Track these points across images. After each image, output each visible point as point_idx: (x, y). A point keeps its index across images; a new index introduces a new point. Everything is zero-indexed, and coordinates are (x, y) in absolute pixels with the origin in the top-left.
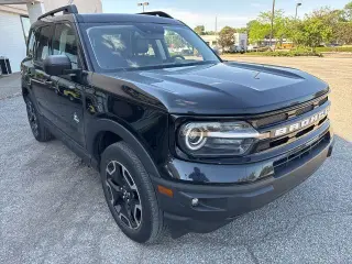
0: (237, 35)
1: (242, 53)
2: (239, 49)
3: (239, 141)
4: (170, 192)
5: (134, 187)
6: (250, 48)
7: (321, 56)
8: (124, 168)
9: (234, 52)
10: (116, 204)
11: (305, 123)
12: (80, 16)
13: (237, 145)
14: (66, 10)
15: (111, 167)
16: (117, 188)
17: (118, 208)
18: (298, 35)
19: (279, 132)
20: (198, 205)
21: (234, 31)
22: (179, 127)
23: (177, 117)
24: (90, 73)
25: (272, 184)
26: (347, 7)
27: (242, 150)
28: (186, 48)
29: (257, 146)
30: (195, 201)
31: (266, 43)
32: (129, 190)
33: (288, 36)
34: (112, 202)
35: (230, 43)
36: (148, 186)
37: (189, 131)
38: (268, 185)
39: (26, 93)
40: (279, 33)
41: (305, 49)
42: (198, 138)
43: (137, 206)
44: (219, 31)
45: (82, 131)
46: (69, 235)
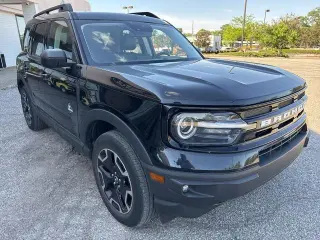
0: (212, 37)
1: (216, 53)
2: (214, 49)
3: (226, 131)
4: (161, 178)
5: (126, 174)
6: (223, 48)
7: (287, 57)
8: (116, 156)
9: (209, 52)
10: (106, 189)
11: (287, 115)
12: (75, 14)
13: (226, 135)
14: (61, 8)
15: (103, 155)
16: (108, 175)
17: (109, 193)
18: (267, 38)
19: (265, 123)
20: (188, 191)
21: (209, 34)
22: (171, 117)
23: (170, 107)
24: (84, 66)
25: (257, 172)
26: (310, 14)
27: (231, 140)
28: (166, 48)
29: (244, 136)
30: (185, 188)
31: (238, 45)
32: (120, 176)
33: (257, 39)
34: (103, 187)
35: (205, 44)
36: (139, 173)
37: (181, 121)
38: (253, 173)
39: (20, 84)
40: (250, 36)
41: (273, 50)
42: (188, 128)
43: (128, 192)
44: (195, 33)
45: (76, 120)
46: (62, 219)
